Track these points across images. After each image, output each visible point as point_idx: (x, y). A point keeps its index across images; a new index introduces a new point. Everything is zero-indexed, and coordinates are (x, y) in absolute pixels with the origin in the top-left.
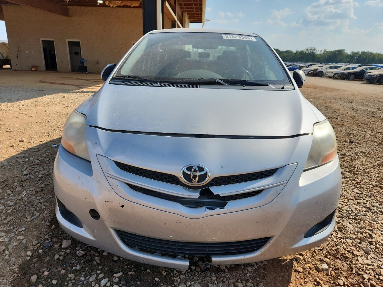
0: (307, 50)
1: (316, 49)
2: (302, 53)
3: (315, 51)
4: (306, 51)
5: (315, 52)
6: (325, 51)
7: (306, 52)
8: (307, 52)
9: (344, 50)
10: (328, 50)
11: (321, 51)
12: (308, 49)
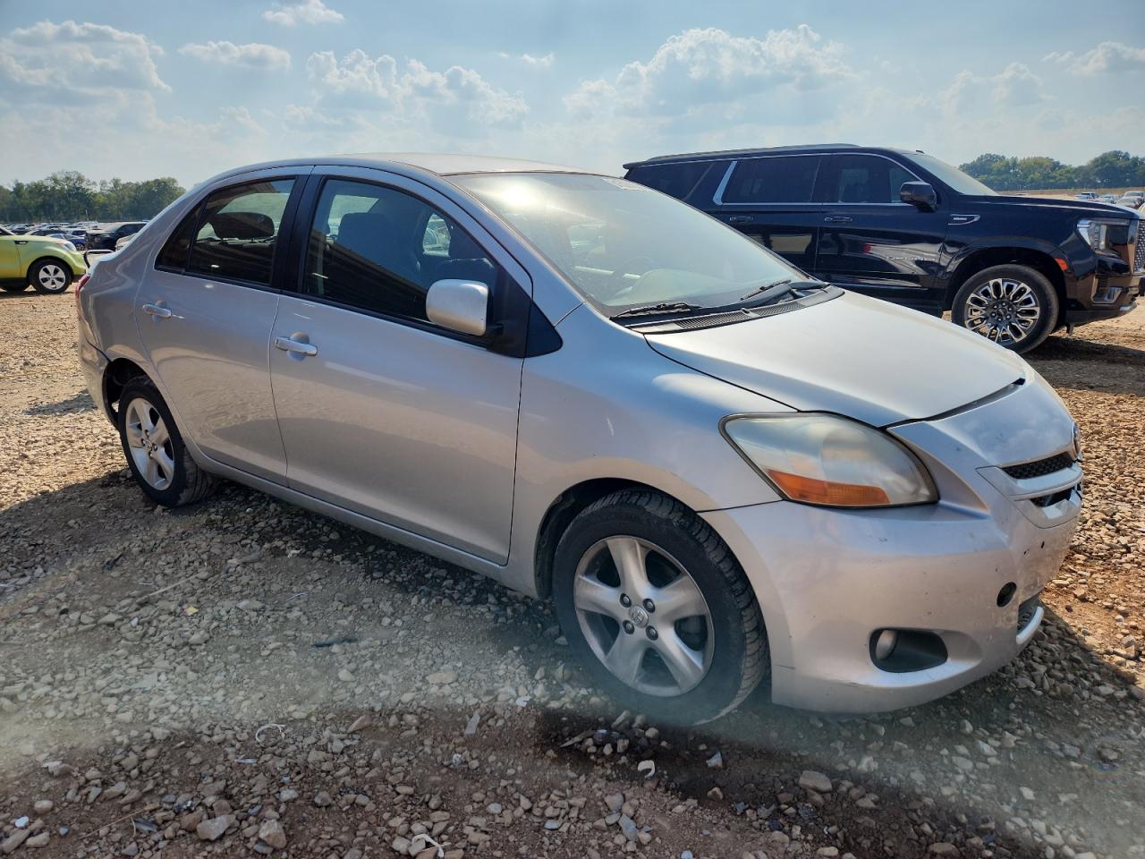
0: (56, 181)
1: (86, 178)
2: (37, 189)
3: (84, 183)
4: (50, 183)
5: (84, 185)
6: (116, 182)
7: (53, 188)
8: (58, 188)
9: (174, 181)
10: (123, 181)
11: (103, 183)
12: (59, 177)
